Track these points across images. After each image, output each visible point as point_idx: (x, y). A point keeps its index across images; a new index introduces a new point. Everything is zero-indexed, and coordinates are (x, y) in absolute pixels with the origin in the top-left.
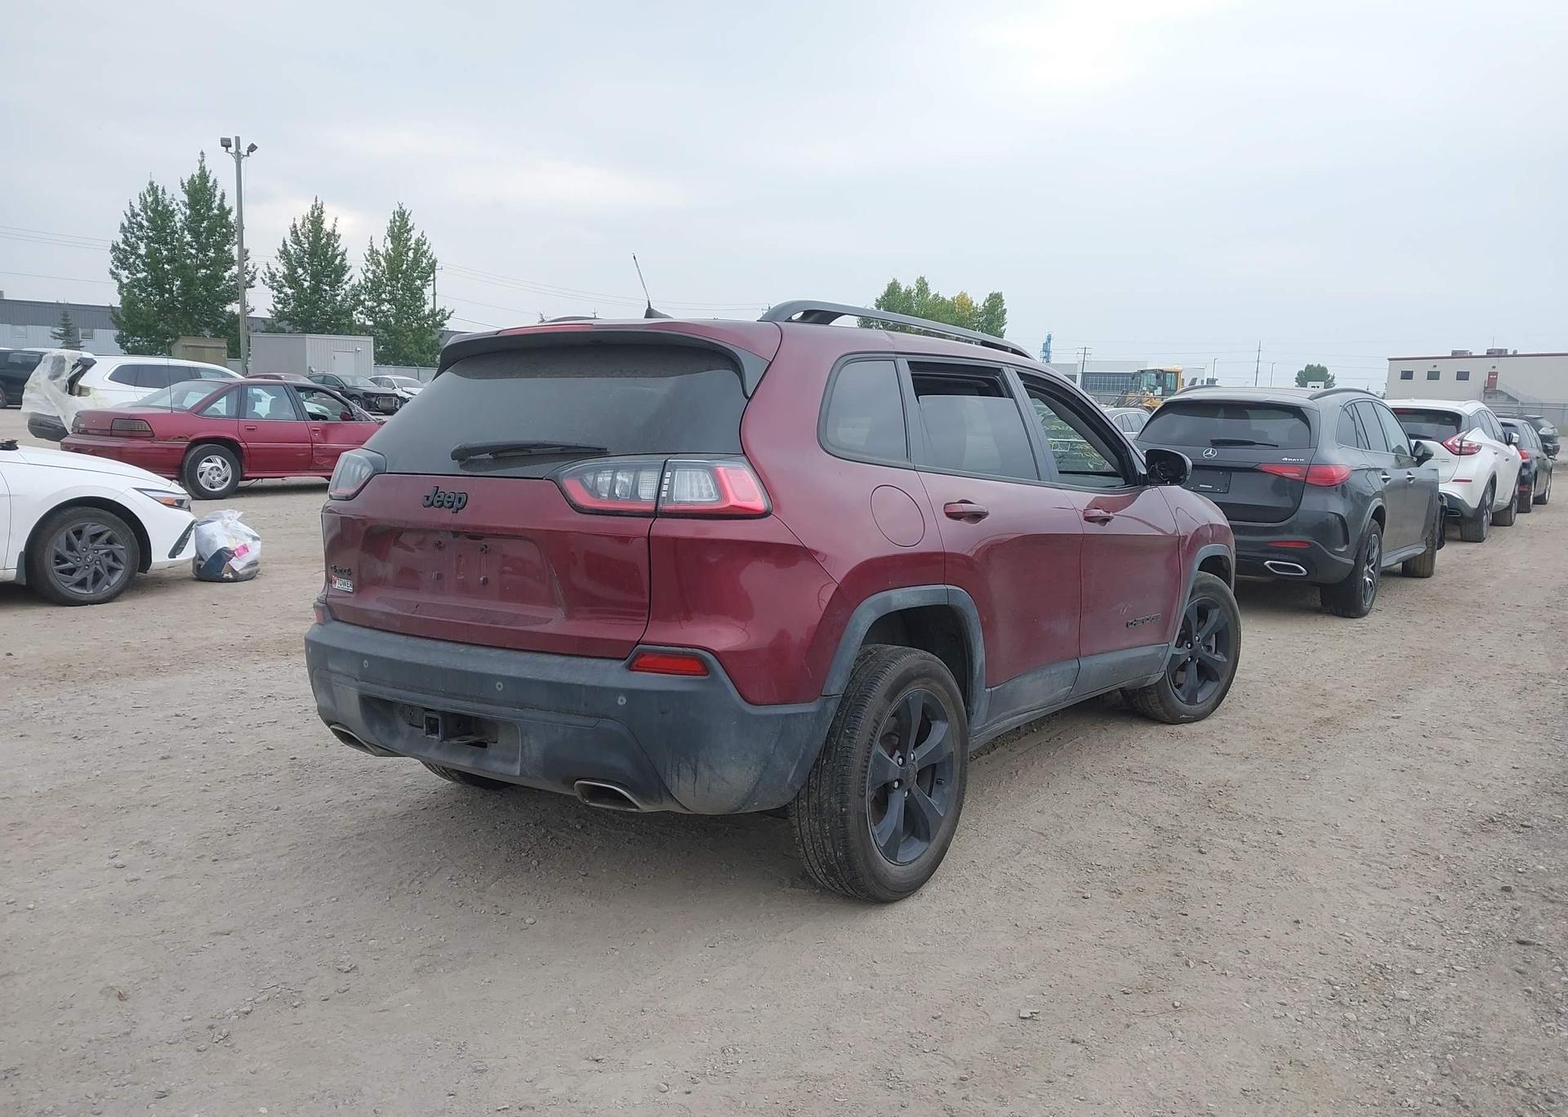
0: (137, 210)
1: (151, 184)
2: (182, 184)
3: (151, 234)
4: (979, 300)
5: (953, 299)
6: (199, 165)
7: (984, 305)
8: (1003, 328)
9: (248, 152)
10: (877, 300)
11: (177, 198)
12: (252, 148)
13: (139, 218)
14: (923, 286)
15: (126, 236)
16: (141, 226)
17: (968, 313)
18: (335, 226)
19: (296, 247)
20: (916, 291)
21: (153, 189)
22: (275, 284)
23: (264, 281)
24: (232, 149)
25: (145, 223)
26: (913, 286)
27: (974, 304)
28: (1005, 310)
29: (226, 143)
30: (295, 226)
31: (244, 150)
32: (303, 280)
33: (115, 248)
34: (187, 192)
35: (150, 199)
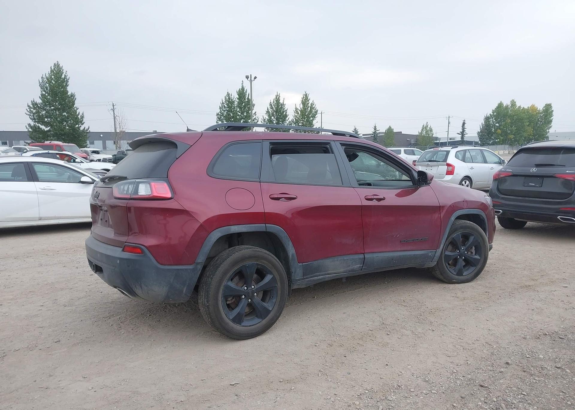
0: (224, 102)
1: (228, 93)
2: (237, 92)
3: (228, 109)
4: (540, 107)
5: (528, 107)
6: (242, 85)
7: (543, 109)
8: (552, 118)
9: (254, 79)
10: (493, 110)
11: (235, 96)
12: (255, 78)
13: (224, 104)
14: (513, 103)
15: (221, 110)
16: (225, 107)
17: (535, 113)
18: (284, 101)
19: (271, 110)
20: (510, 105)
21: (228, 94)
22: (265, 123)
23: (262, 122)
24: (249, 79)
25: (226, 106)
26: (509, 104)
27: (538, 109)
28: (553, 110)
29: (247, 77)
30: (271, 103)
31: (253, 79)
32: (274, 121)
33: (217, 114)
34: (238, 94)
35: (227, 98)
